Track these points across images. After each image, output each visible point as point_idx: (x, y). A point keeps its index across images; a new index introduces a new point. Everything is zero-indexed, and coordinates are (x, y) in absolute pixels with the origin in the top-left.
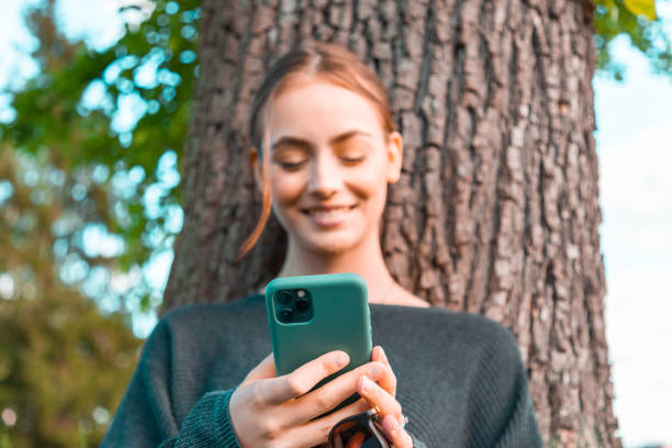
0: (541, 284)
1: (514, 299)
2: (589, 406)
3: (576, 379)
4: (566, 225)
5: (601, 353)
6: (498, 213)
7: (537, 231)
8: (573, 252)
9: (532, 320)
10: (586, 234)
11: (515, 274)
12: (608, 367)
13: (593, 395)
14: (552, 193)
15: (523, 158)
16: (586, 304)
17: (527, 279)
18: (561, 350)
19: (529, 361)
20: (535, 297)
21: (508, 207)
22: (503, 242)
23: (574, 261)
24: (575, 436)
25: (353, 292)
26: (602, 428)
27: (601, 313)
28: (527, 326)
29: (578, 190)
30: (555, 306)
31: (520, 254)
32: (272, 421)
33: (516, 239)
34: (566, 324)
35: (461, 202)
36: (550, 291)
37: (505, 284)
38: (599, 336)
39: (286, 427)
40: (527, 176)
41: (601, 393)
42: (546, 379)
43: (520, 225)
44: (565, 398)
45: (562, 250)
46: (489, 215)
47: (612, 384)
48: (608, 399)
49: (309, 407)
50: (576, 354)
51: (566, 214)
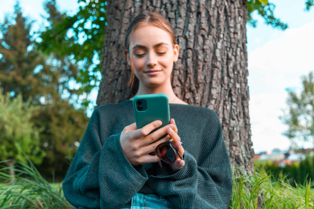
0: (227, 97)
1: (217, 102)
2: (243, 138)
3: (238, 129)
4: (236, 76)
5: (247, 120)
6: (212, 72)
7: (226, 78)
8: (238, 86)
9: (224, 109)
10: (243, 79)
11: (218, 93)
12: (250, 125)
13: (244, 135)
14: (231, 65)
15: (221, 53)
16: (242, 104)
17: (222, 95)
18: (234, 120)
19: (223, 123)
20: (225, 101)
21: (216, 70)
22: (214, 82)
23: (238, 88)
24: (238, 148)
25: (164, 100)
26: (247, 145)
27: (248, 107)
28: (222, 111)
29: (240, 64)
30: (232, 104)
31: (220, 87)
32: (136, 144)
33: (219, 81)
34: (235, 110)
35: (199, 68)
36: (230, 99)
37: (214, 97)
38: (246, 115)
39: (141, 147)
40: (222, 59)
41: (247, 133)
42: (228, 129)
43: (220, 77)
44: (235, 135)
45: (234, 85)
46: (209, 73)
47: (251, 131)
48: (249, 136)
49: (148, 140)
50: (239, 121)
51: (236, 73)
